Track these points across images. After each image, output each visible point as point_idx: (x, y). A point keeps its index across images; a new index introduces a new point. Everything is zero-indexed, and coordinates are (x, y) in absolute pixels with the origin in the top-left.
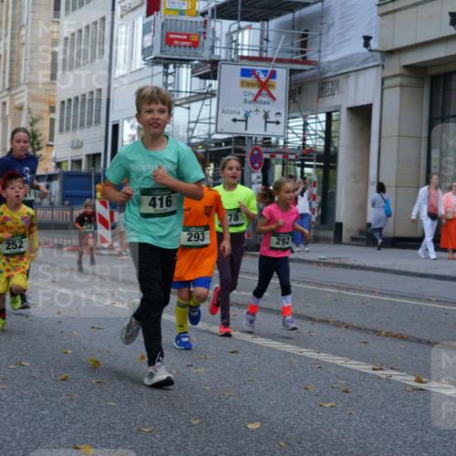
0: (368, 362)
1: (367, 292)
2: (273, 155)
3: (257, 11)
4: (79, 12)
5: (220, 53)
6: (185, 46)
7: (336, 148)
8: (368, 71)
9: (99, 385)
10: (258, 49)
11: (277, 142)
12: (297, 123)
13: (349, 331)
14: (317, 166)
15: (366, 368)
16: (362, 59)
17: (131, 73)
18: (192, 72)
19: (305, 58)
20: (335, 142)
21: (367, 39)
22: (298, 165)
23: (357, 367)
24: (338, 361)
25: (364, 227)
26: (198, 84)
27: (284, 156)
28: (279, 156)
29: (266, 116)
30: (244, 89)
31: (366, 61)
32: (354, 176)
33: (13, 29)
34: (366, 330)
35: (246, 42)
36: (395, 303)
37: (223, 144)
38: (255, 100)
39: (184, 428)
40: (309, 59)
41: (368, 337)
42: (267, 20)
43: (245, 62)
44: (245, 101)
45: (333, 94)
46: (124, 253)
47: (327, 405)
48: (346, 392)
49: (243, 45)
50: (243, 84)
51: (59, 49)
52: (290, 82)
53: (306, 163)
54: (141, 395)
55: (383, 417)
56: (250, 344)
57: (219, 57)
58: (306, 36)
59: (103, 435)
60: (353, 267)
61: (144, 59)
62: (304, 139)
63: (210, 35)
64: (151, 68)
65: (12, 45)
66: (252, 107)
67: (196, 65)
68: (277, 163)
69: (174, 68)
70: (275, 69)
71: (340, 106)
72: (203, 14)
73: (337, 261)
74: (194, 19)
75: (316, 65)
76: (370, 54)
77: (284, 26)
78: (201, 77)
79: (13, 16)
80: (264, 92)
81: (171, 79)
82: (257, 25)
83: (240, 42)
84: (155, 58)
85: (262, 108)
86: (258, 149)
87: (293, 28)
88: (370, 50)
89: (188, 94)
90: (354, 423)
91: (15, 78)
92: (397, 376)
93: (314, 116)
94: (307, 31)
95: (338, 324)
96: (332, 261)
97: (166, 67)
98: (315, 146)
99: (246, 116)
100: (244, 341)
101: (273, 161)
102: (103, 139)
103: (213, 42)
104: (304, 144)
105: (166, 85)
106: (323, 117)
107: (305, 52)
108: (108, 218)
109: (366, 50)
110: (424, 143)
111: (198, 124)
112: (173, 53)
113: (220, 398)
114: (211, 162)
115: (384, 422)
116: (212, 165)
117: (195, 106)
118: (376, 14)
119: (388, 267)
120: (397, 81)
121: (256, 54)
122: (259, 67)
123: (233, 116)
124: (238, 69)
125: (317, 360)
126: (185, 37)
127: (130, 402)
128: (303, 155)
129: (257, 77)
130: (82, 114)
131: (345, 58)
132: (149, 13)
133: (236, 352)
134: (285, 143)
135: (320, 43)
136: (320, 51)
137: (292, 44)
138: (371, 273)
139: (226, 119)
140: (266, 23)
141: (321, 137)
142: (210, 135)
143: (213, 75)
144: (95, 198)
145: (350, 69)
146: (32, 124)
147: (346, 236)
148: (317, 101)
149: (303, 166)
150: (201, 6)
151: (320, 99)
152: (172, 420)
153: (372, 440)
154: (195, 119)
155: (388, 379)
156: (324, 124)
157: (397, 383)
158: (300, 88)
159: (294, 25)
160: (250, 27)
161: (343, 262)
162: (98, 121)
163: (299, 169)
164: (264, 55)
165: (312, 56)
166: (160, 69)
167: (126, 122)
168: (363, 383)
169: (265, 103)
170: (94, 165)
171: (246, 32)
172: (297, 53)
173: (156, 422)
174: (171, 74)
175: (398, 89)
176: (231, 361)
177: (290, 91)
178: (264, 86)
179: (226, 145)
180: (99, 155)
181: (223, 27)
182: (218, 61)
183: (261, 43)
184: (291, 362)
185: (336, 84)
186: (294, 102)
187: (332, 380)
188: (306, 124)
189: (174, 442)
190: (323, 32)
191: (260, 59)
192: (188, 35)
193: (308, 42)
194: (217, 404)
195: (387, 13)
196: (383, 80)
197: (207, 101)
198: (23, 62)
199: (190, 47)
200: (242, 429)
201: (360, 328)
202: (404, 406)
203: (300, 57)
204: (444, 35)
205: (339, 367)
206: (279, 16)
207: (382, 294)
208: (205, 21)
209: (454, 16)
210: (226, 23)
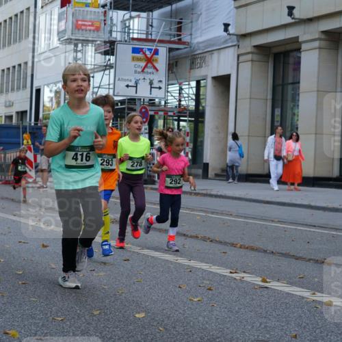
0: (227, 267)
1: (227, 215)
2: (156, 113)
3: (144, 4)
4: (10, 4)
5: (117, 36)
6: (90, 30)
7: (203, 107)
8: (227, 50)
9: (24, 285)
10: (145, 32)
11: (160, 103)
12: (174, 89)
13: (213, 244)
14: (190, 121)
15: (225, 272)
16: (223, 40)
17: (50, 50)
18: (96, 50)
19: (180, 40)
20: (203, 103)
21: (226, 26)
22: (176, 120)
23: (218, 271)
24: (204, 266)
25: (225, 166)
26: (101, 59)
27: (165, 113)
28: (161, 113)
29: (151, 83)
30: (134, 63)
31: (226, 41)
32: (217, 128)
34: (225, 243)
35: (136, 27)
36: (247, 223)
37: (119, 104)
38: (143, 71)
39: (87, 317)
40: (183, 40)
41: (227, 249)
42: (152, 11)
43: (135, 42)
44: (136, 72)
45: (201, 67)
46: (45, 186)
47: (195, 300)
48: (210, 289)
49: (133, 30)
50: (134, 59)
52: (169, 57)
53: (181, 118)
54: (56, 293)
55: (237, 308)
56: (138, 254)
57: (116, 38)
58: (181, 23)
59: (26, 323)
60: (216, 196)
61: (59, 39)
62: (180, 101)
63: (109, 22)
64: (64, 46)
66: (140, 76)
67: (98, 44)
68: (160, 118)
69: (82, 46)
70: (158, 48)
71: (206, 76)
72: (104, 6)
73: (204, 192)
74: (97, 10)
75: (188, 45)
76: (228, 37)
77: (164, 15)
78: (102, 53)
80: (149, 65)
81: (79, 55)
82: (144, 15)
83: (131, 27)
84: (67, 39)
85: (148, 77)
86: (145, 108)
87: (171, 17)
88: (229, 34)
89: (93, 66)
90: (215, 313)
92: (248, 278)
93: (187, 83)
94: (181, 19)
95: (204, 239)
96: (201, 192)
97: (76, 45)
98: (188, 106)
99: (136, 83)
100: (134, 252)
101: (157, 117)
102: (29, 100)
103: (111, 27)
104: (180, 104)
105: (76, 59)
106: (193, 84)
107: (180, 35)
108: (32, 160)
109: (225, 34)
110: (269, 104)
111: (100, 89)
112: (81, 35)
113: (115, 295)
115: (237, 312)
117: (98, 75)
118: (233, 7)
119: (243, 196)
120: (249, 57)
121: (144, 36)
122: (146, 46)
123: (126, 83)
124: (129, 48)
125: (189, 266)
126: (90, 23)
127: (47, 298)
128: (179, 112)
129: (144, 54)
130: (13, 81)
131: (210, 40)
132: (63, 5)
133: (128, 260)
134: (165, 103)
135: (192, 29)
136: (191, 34)
137: (170, 29)
138: (231, 201)
139: (121, 85)
140: (151, 13)
141: (192, 99)
143: (111, 52)
144: (23, 144)
145: (214, 48)
147: (211, 173)
148: (190, 72)
149: (179, 121)
150: (102, 1)
151: (192, 71)
152: (78, 311)
153: (228, 326)
154: (98, 85)
155: (242, 280)
156: (194, 89)
157: (248, 283)
158: (176, 62)
159: (172, 15)
160: (139, 16)
161: (209, 192)
162: (25, 87)
163: (176, 123)
164: (150, 37)
165: (186, 38)
166: (72, 47)
167: (45, 87)
168: (223, 283)
169: (150, 73)
170: (22, 120)
171: (136, 20)
172: (174, 36)
173: (67, 313)
174: (80, 51)
175: (250, 63)
176: (124, 267)
177: (169, 64)
178: (149, 61)
179: (121, 105)
180: (26, 112)
181: (118, 16)
182: (115, 42)
183: (147, 28)
184: (169, 267)
185: (203, 59)
186: (172, 73)
187: (199, 281)
188: (181, 89)
189: (80, 327)
190: (194, 20)
191: (146, 40)
192: (92, 22)
193: (183, 28)
194: (113, 299)
195: (241, 6)
196: (238, 56)
197: (107, 72)
199: (94, 31)
200: (131, 318)
201: (221, 242)
202: (253, 300)
203: (176, 38)
204: (283, 23)
205: (205, 271)
206: (161, 7)
207: (237, 216)
208: (105, 12)
209: (291, 9)
210: (121, 13)
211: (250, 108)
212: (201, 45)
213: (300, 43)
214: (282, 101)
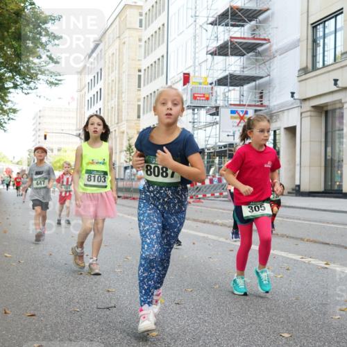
0: (299, 255)
1: (297, 219)
3: (237, 82)
4: (150, 84)
5: (220, 103)
6: (203, 100)
7: (279, 148)
8: (293, 109)
10: (239, 100)
13: (288, 239)
15: (298, 257)
18: (206, 113)
19: (262, 104)
20: (278, 145)
21: (293, 94)
24: (283, 254)
25: (294, 187)
26: (210, 119)
30: (232, 120)
31: (292, 104)
32: (288, 161)
33: (118, 94)
34: (297, 238)
35: (233, 97)
36: (310, 225)
37: (223, 147)
38: (238, 125)
39: (208, 289)
40: (264, 104)
41: (299, 242)
42: (242, 86)
43: (232, 106)
45: (276, 121)
47: (279, 277)
48: (288, 269)
49: (231, 98)
50: (232, 118)
51: (141, 103)
58: (262, 93)
59: (168, 293)
60: (289, 207)
63: (214, 94)
65: (118, 102)
66: (235, 129)
67: (208, 109)
69: (198, 110)
70: (247, 110)
71: (280, 127)
72: (211, 84)
74: (207, 86)
75: (268, 107)
76: (294, 101)
77: (251, 88)
78: (211, 115)
79: (119, 88)
80: (242, 121)
81: (196, 116)
82: (237, 88)
83: (229, 97)
84: (188, 106)
87: (256, 89)
88: (295, 99)
89: (205, 123)
90: (292, 285)
91: (120, 118)
92: (313, 261)
94: (263, 90)
95: (283, 236)
97: (194, 110)
99: (234, 133)
100: (236, 245)
103: (216, 97)
105: (194, 119)
107: (262, 101)
109: (292, 99)
110: (323, 144)
111: (210, 138)
112: (196, 103)
113: (225, 274)
114: (217, 156)
116: (218, 158)
117: (209, 129)
118: (296, 81)
119: (307, 207)
120: (309, 114)
121: (238, 103)
122: (239, 109)
123: (227, 134)
124: (229, 111)
126: (202, 95)
129: (239, 114)
131: (282, 103)
132: (184, 84)
133: (232, 251)
135: (269, 96)
136: (269, 100)
137: (255, 97)
138: (298, 210)
139: (224, 135)
141: (271, 143)
142: (216, 143)
143: (217, 113)
145: (283, 110)
146: (129, 140)
150: (210, 81)
152: (202, 285)
153: (302, 294)
154: (208, 135)
155: (309, 263)
156: (273, 136)
157: (313, 265)
160: (234, 90)
164: (242, 103)
165: (265, 102)
166: (191, 111)
168: (296, 265)
171: (233, 92)
173: (194, 286)
174: (196, 114)
175: (309, 118)
176: (230, 255)
178: (242, 118)
181: (221, 90)
182: (219, 107)
183: (240, 97)
185: (278, 116)
187: (281, 264)
189: (203, 295)
190: (271, 91)
191: (239, 105)
192: (204, 94)
193: (263, 96)
194: (224, 277)
195: (302, 80)
196: (301, 114)
197: (214, 126)
198: (124, 110)
199: (205, 100)
201: (293, 238)
202: (318, 276)
203: (259, 103)
204: (331, 90)
205: (284, 257)
206: (248, 83)
207: (304, 220)
208: (212, 88)
209: (336, 81)
210: (222, 88)
211: (310, 148)
212: (276, 107)
213: (343, 104)
214: (332, 142)
